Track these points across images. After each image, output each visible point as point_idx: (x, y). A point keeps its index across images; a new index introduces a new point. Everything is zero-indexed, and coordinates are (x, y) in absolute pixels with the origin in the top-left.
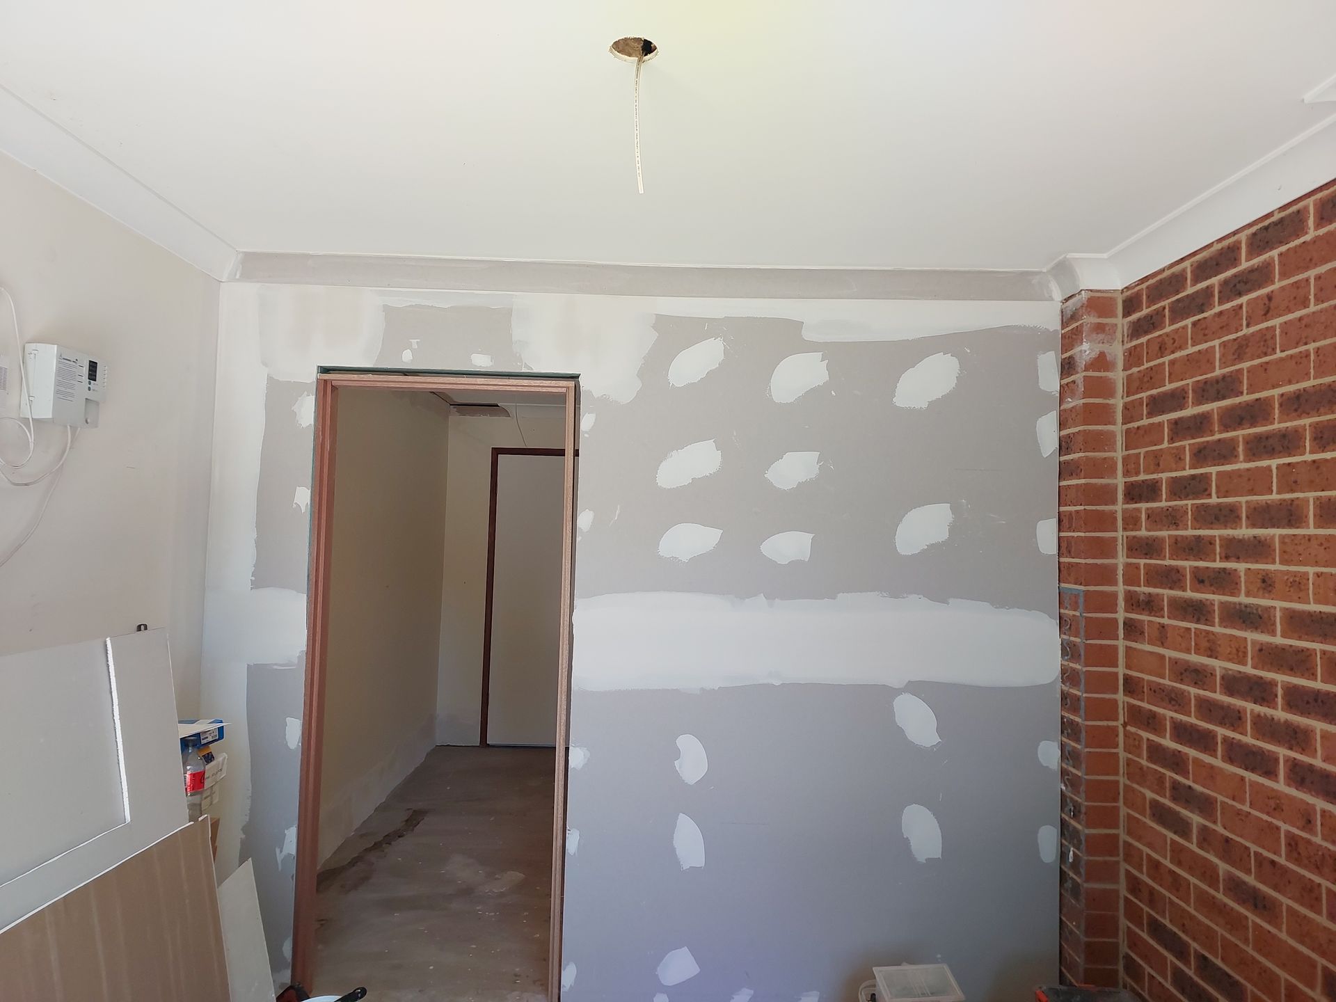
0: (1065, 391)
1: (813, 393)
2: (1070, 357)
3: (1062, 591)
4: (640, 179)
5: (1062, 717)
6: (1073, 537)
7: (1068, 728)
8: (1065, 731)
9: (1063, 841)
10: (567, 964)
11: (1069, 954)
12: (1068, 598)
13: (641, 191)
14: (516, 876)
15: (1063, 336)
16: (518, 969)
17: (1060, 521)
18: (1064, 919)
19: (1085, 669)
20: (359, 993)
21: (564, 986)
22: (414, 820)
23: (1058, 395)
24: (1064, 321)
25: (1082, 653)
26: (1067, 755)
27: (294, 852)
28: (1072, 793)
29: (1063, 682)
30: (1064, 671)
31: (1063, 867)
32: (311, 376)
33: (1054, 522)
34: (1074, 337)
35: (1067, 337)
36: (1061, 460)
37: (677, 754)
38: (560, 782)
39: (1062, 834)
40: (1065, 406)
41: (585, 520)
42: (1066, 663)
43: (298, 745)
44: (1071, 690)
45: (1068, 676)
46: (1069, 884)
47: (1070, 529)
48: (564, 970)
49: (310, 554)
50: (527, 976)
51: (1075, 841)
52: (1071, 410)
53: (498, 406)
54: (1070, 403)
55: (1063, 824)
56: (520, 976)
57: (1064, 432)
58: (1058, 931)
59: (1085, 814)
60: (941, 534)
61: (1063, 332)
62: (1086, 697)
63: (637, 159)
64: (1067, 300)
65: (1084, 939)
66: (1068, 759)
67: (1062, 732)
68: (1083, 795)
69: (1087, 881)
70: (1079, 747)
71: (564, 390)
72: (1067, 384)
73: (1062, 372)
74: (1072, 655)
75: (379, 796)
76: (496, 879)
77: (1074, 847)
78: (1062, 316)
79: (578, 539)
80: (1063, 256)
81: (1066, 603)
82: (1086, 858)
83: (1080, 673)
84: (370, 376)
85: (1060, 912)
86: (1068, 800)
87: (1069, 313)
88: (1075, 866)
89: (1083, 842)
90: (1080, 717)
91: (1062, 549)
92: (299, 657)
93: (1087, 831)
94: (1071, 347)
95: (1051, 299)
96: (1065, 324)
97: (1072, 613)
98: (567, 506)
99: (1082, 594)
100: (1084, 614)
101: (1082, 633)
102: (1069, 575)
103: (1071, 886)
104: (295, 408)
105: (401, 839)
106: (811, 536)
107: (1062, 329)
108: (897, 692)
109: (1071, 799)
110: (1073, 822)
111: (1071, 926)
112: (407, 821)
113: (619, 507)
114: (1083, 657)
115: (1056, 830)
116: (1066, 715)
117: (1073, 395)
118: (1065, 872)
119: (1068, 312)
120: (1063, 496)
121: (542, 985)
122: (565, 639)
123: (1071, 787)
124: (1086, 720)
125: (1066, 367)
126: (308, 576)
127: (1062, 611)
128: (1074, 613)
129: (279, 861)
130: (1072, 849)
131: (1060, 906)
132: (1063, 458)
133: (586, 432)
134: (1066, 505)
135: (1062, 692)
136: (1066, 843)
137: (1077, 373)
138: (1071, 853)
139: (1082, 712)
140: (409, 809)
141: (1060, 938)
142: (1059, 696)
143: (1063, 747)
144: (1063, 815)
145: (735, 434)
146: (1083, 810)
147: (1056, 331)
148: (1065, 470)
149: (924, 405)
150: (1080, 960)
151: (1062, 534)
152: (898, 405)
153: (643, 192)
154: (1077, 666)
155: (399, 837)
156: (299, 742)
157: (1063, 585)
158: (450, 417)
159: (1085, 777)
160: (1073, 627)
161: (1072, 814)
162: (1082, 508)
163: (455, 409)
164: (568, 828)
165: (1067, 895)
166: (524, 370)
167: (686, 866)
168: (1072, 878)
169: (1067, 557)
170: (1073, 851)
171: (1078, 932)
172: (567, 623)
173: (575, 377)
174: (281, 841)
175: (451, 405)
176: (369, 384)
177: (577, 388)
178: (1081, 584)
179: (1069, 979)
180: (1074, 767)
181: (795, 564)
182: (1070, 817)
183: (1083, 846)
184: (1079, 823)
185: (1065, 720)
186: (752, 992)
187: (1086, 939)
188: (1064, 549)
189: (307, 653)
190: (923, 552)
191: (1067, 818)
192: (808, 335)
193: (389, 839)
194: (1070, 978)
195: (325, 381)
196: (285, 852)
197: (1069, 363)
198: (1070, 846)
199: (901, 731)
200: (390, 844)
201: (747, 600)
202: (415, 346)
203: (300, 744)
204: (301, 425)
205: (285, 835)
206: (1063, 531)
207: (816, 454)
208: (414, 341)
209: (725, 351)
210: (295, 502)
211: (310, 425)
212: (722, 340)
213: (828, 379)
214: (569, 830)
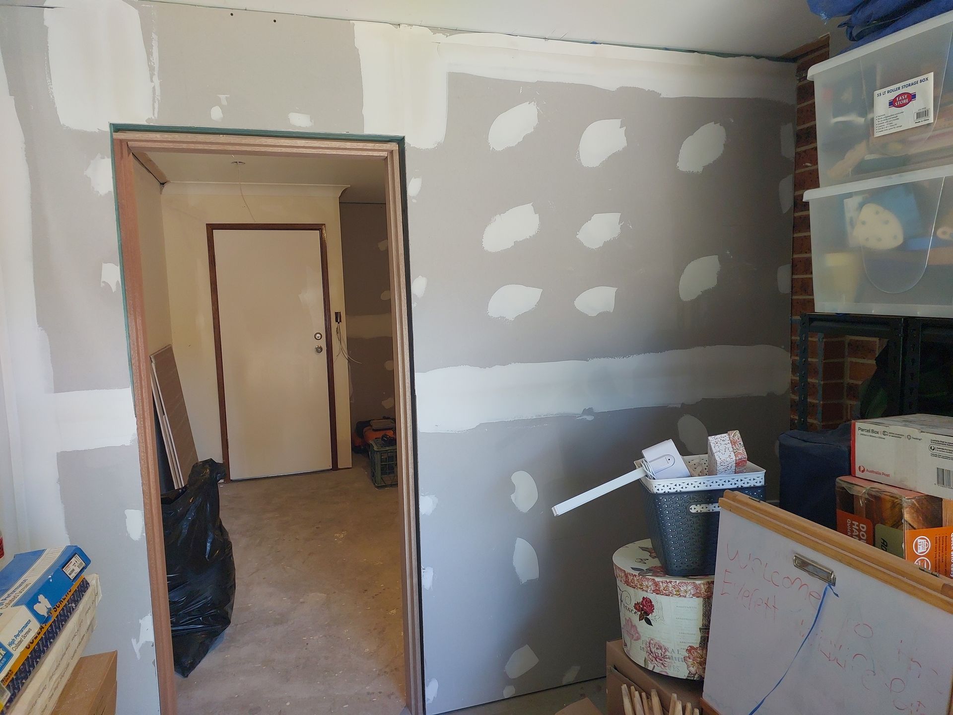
0: (798, 158)
1: (615, 158)
2: (808, 128)
3: (793, 322)
5: (792, 419)
10: (430, 681)
15: (799, 111)
17: (793, 266)
19: (822, 383)
21: (428, 699)
23: (794, 161)
24: (799, 98)
25: (820, 370)
27: (151, 638)
29: (794, 393)
30: (794, 384)
32: (104, 135)
33: (788, 267)
36: (795, 215)
37: (512, 488)
41: (420, 285)
43: (142, 535)
47: (806, 272)
48: (427, 687)
52: (811, 173)
54: (809, 167)
57: (799, 193)
60: (710, 282)
61: (798, 108)
62: (822, 404)
71: (385, 154)
72: (799, 153)
73: (797, 142)
78: (798, 94)
79: (414, 305)
83: (817, 386)
90: (817, 419)
91: (794, 289)
94: (810, 119)
96: (799, 101)
100: (823, 340)
101: (819, 353)
102: (804, 308)
104: (88, 173)
106: (615, 289)
107: (797, 105)
108: (680, 413)
114: (820, 373)
117: (812, 160)
120: (797, 246)
124: (822, 421)
125: (800, 138)
127: (793, 337)
129: (137, 651)
132: (798, 214)
133: (414, 198)
134: (799, 253)
135: (792, 400)
139: (819, 415)
142: (789, 403)
147: (793, 106)
148: (798, 225)
149: (700, 170)
151: (795, 277)
152: (680, 169)
154: (814, 381)
156: (142, 533)
157: (796, 317)
164: (422, 567)
167: (524, 580)
173: (401, 141)
174: (136, 632)
177: (402, 151)
181: (602, 316)
188: (797, 289)
190: (699, 297)
195: (121, 141)
196: (142, 640)
197: (808, 133)
199: (684, 446)
202: (224, 102)
203: (145, 534)
204: (98, 192)
205: (140, 624)
206: (797, 274)
207: (618, 215)
208: (222, 97)
209: (539, 116)
210: (102, 280)
211: (110, 192)
212: (535, 104)
213: (626, 145)
214: (423, 569)
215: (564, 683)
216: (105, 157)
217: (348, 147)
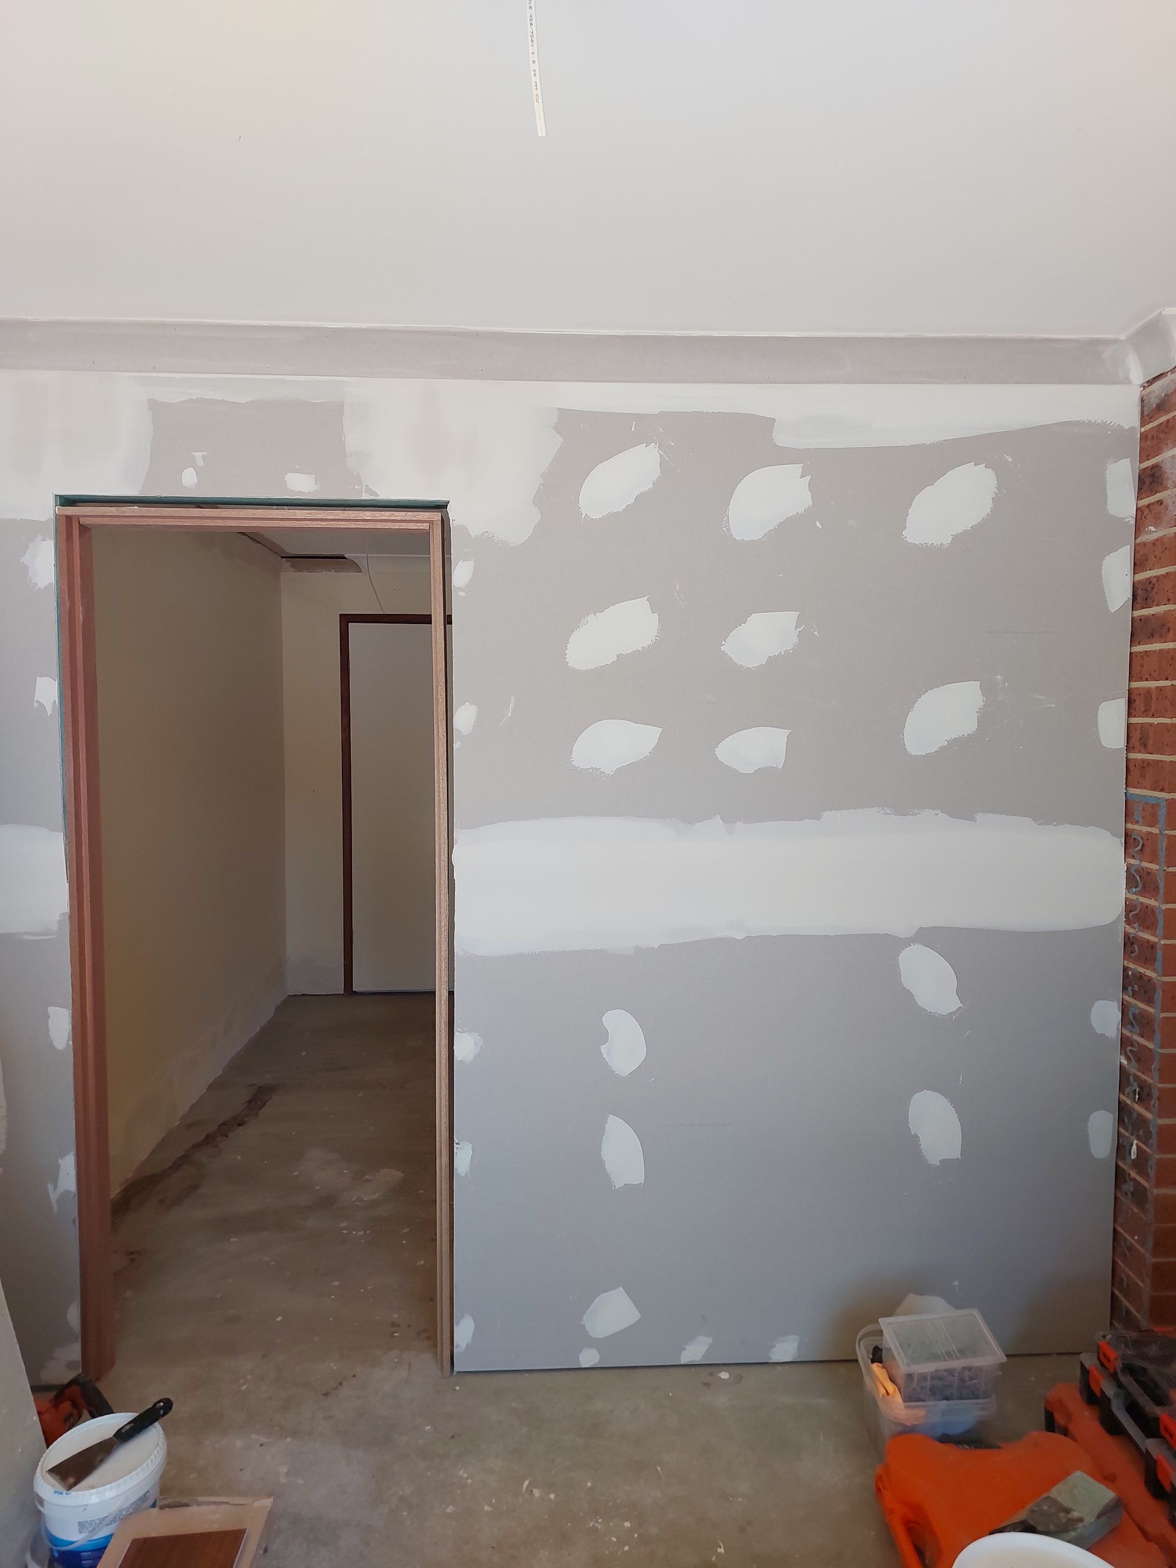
0: (1142, 516)
1: (790, 525)
2: (1154, 467)
3: (1129, 798)
4: (538, 107)
5: (1125, 969)
6: (1151, 725)
7: (1133, 984)
8: (1130, 988)
9: (1122, 1130)
10: (462, 1315)
11: (1127, 1276)
12: (1140, 808)
13: (541, 132)
14: (392, 1175)
15: (1144, 437)
16: (395, 1316)
17: (1130, 702)
18: (1119, 1229)
19: (1164, 907)
20: (162, 1408)
21: (458, 1346)
22: (259, 1098)
23: (1133, 523)
24: (1146, 413)
25: (1161, 885)
26: (1128, 1017)
27: (73, 1187)
28: (1139, 1070)
29: (1128, 921)
30: (1129, 907)
31: (1121, 1164)
32: (46, 511)
33: (1122, 704)
34: (1162, 436)
35: (1150, 437)
36: (1135, 616)
37: (603, 1036)
38: (443, 1081)
39: (1120, 1121)
40: (1144, 538)
41: (464, 718)
42: (1134, 897)
43: (68, 1044)
44: (1141, 934)
45: (1134, 914)
46: (1129, 1187)
47: (1146, 713)
48: (457, 1325)
49: (64, 775)
50: (409, 1326)
51: (1141, 1132)
52: (1154, 543)
53: (344, 558)
54: (1153, 533)
55: (1122, 1108)
56: (398, 1326)
57: (1142, 576)
58: (1111, 1244)
59: (1159, 1099)
60: (967, 725)
61: (1143, 430)
62: (1164, 944)
63: (533, 67)
64: (1150, 382)
65: (1151, 1260)
66: (1132, 1024)
67: (1124, 988)
68: (1156, 1075)
69: (1158, 1185)
70: (1151, 1010)
71: (426, 526)
72: (1149, 506)
73: (1140, 489)
74: (1144, 887)
75: (212, 1069)
76: (368, 1181)
77: (1139, 1138)
78: (1142, 407)
79: (456, 746)
80: (1156, 313)
81: (1137, 816)
82: (1157, 1156)
83: (1157, 912)
84: (135, 510)
85: (1115, 1221)
86: (1131, 1078)
87: (1154, 402)
88: (1141, 1164)
89: (1154, 1136)
90: (1154, 970)
91: (1131, 741)
92: (59, 922)
93: (1160, 1122)
94: (1157, 451)
95: (1127, 381)
96: (1145, 418)
97: (1145, 829)
98: (437, 699)
99: (1163, 804)
100: (1166, 832)
101: (1162, 855)
102: (1143, 776)
103: (1132, 1189)
104: (26, 559)
105: (240, 1127)
106: (787, 732)
107: (1142, 425)
108: (905, 943)
109: (1137, 1078)
110: (1137, 1108)
111: (1133, 1241)
112: (249, 1102)
113: (513, 699)
114: (1162, 891)
115: (1112, 1116)
116: (1131, 966)
117: (1158, 521)
118: (1124, 1170)
119: (1152, 400)
120: (1136, 667)
121: (428, 1338)
122: (442, 887)
123: (1137, 1062)
124: (1164, 975)
125: (1148, 481)
126: (64, 807)
127: (1130, 826)
128: (1149, 829)
129: (53, 1201)
130: (1135, 1142)
131: (1115, 1213)
132: (1138, 613)
133: (461, 589)
134: (1141, 679)
135: (1127, 936)
136: (1127, 1134)
137: (1166, 488)
138: (1134, 1148)
139: (1158, 964)
140: (251, 1085)
141: (1114, 1252)
142: (1121, 941)
143: (1124, 1008)
144: (1123, 1097)
145: (678, 588)
146: (1155, 1094)
147: (1132, 429)
148: (1140, 631)
149: (947, 540)
150: (1144, 1285)
151: (1134, 720)
152: (909, 541)
153: (544, 134)
154: (1152, 902)
155: (239, 1125)
156: (68, 1040)
157: (1132, 791)
158: (282, 573)
159: (1160, 1051)
160: (1147, 849)
161: (1137, 1096)
162: (1168, 683)
163: (289, 563)
164: (456, 1140)
165: (1127, 1201)
166: (365, 497)
167: (618, 1183)
168: (1134, 1180)
169: (1140, 752)
170: (1136, 1144)
171: (1142, 1250)
172: (445, 864)
173: (441, 507)
174: (52, 1174)
175: (282, 557)
176: (134, 522)
177: (445, 523)
178: (1162, 790)
179: (1126, 1307)
180: (1142, 1036)
181: (765, 772)
182: (1135, 1101)
183: (1154, 1140)
184: (1148, 1109)
185: (1130, 973)
186: (710, 1340)
187: (1154, 1260)
188: (1135, 741)
189: (70, 917)
190: (942, 749)
191: (1129, 1102)
192: (782, 438)
193: (226, 1128)
194: (1128, 1304)
195: (69, 519)
196: (60, 1188)
197: (1153, 475)
198: (1132, 1137)
199: (909, 995)
200: (227, 1136)
201: (697, 825)
202: (200, 462)
203: (71, 1043)
204: (36, 584)
205: (59, 1166)
206: (1135, 716)
207: (793, 616)
208: (198, 455)
209: (662, 464)
210: (35, 700)
211: (50, 584)
212: (657, 446)
213: (811, 504)
214: (457, 1144)
215: (683, 1362)
216: (47, 538)
217: (368, 518)
